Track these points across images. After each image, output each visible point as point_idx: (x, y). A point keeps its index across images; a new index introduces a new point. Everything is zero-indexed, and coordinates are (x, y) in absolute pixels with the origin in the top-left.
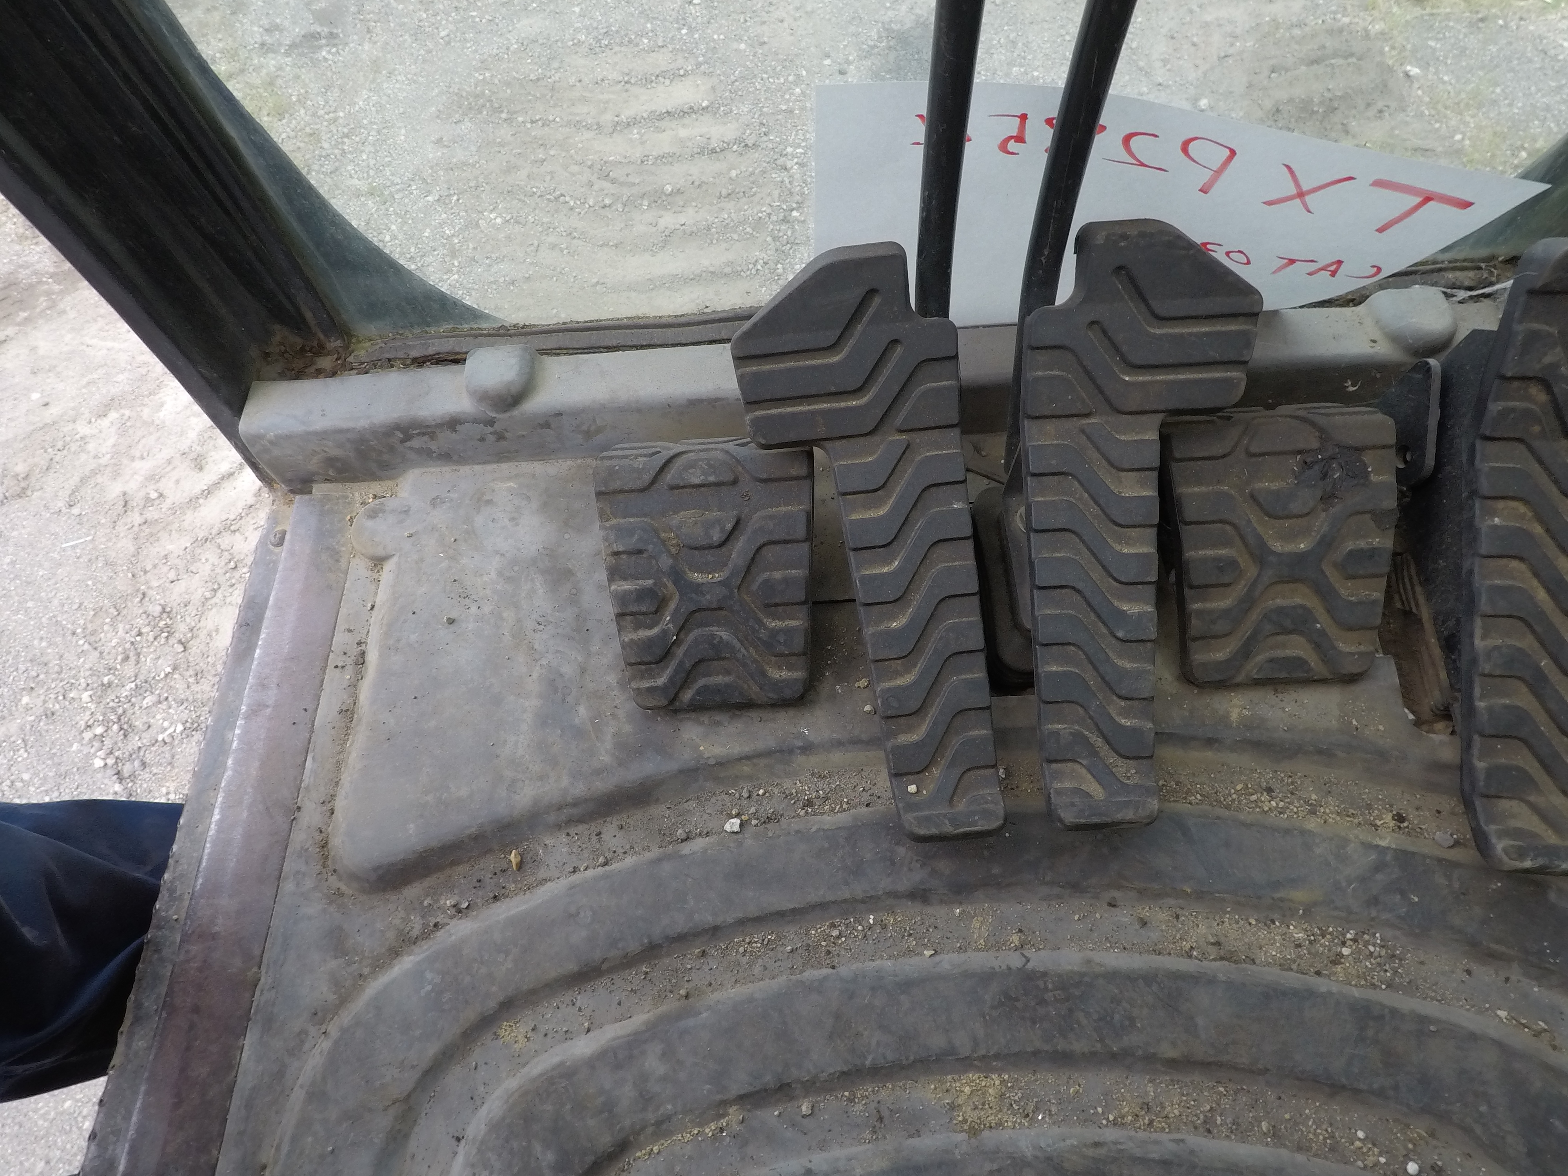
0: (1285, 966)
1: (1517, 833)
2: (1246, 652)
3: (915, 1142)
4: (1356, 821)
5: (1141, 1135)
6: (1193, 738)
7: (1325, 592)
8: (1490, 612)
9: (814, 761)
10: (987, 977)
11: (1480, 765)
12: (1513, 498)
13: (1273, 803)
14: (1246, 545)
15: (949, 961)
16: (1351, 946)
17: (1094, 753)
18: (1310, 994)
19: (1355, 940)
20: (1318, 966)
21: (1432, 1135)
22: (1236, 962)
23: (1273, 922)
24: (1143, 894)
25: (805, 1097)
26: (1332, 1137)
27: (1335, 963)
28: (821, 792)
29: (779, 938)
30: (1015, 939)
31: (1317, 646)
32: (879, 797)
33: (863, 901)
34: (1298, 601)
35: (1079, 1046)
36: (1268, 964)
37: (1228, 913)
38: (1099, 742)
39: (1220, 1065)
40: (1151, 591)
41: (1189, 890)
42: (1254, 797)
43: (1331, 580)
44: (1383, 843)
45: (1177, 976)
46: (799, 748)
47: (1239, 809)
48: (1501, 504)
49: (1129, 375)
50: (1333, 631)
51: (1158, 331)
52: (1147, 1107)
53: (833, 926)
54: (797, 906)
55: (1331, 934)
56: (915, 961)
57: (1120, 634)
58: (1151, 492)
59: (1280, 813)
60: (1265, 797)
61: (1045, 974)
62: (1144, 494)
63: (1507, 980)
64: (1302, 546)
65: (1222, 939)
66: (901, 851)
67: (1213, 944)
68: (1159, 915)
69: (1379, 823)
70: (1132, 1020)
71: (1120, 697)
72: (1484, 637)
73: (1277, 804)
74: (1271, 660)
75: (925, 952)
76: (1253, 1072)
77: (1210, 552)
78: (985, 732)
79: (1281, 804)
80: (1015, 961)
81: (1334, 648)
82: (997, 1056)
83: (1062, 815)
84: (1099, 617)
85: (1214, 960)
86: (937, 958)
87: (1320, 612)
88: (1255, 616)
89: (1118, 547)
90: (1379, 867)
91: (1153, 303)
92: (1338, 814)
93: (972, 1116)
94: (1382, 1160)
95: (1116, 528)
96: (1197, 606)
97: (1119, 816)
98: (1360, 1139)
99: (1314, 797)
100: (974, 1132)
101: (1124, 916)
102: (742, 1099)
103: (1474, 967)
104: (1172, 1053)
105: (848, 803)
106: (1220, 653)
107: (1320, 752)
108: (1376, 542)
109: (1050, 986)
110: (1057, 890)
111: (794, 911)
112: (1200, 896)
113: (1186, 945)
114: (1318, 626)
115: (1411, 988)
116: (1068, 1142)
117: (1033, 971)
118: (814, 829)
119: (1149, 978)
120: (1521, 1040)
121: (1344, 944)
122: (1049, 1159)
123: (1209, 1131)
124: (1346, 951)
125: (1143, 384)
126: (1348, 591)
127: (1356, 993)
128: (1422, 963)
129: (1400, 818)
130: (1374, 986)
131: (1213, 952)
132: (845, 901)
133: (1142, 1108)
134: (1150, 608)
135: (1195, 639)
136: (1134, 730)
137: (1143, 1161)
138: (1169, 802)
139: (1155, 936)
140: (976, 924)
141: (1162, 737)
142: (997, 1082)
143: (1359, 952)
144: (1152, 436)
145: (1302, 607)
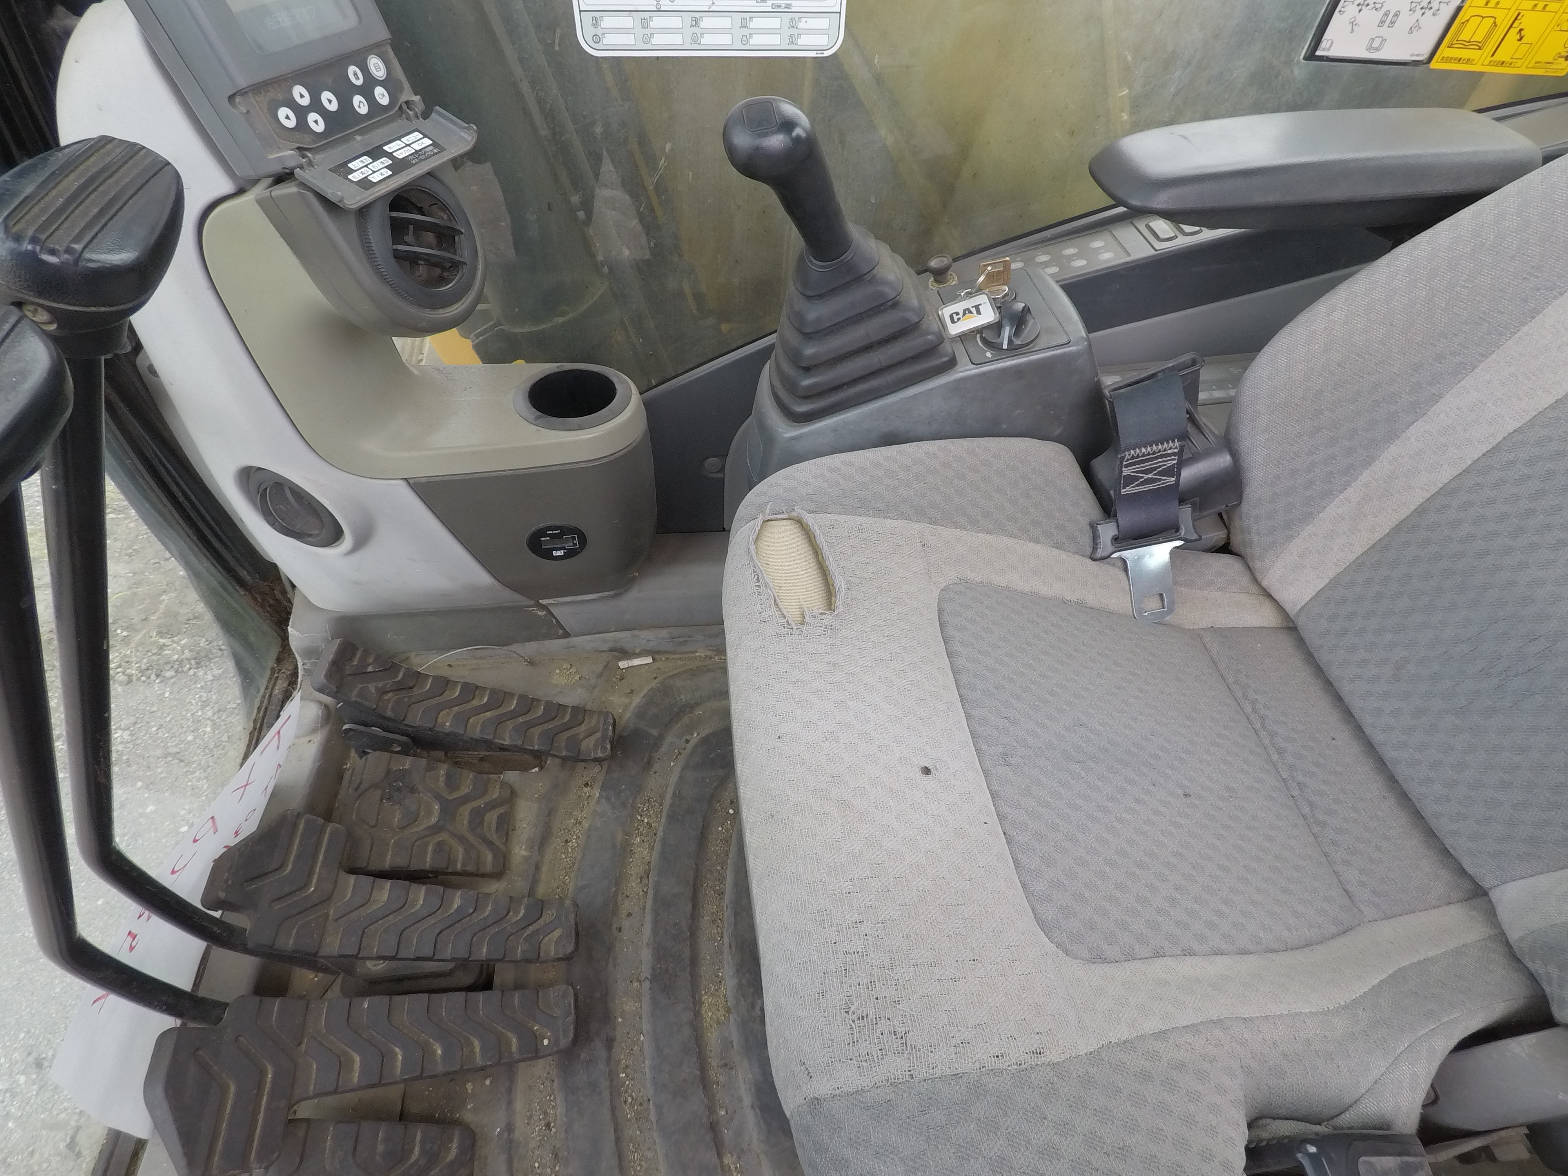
0: (652, 848)
1: (596, 746)
2: (490, 844)
3: (735, 1043)
4: (586, 804)
5: (726, 925)
6: (534, 876)
7: (465, 800)
8: (493, 736)
9: (520, 1122)
10: (654, 1001)
11: (564, 753)
12: (438, 716)
13: (574, 841)
14: (430, 835)
15: (646, 1026)
16: (644, 818)
17: (537, 932)
18: (664, 840)
19: (641, 816)
20: (652, 834)
21: (719, 801)
22: (650, 870)
23: (631, 850)
24: (615, 913)
25: (717, 1113)
26: (721, 840)
27: (651, 827)
28: (541, 1117)
29: (631, 1140)
30: (636, 984)
31: (494, 807)
32: (549, 1073)
33: (612, 1081)
34: (467, 813)
35: (687, 952)
36: (651, 856)
37: (626, 871)
38: (531, 928)
39: (694, 884)
40: (449, 891)
41: (614, 889)
42: (570, 850)
43: (459, 796)
44: (598, 795)
45: (655, 899)
46: (509, 1134)
47: (575, 858)
48: (440, 720)
49: (311, 888)
50: (486, 799)
51: (290, 867)
52: (714, 921)
53: (625, 1102)
54: (612, 1128)
55: (638, 825)
56: (646, 1046)
57: (471, 911)
58: (388, 884)
59: (579, 838)
60: (570, 844)
61: (653, 969)
62: (388, 888)
63: (659, 759)
64: (437, 807)
65: (639, 876)
66: (583, 1055)
67: (641, 881)
68: (626, 906)
69: (588, 795)
70: (676, 924)
71: (507, 915)
72: (505, 740)
73: (574, 839)
74: (497, 830)
75: (641, 1039)
76: (697, 870)
77: (429, 856)
78: (517, 996)
79: (575, 837)
80: (646, 985)
81: (495, 799)
82: (693, 997)
83: (569, 951)
84: (458, 921)
85: (648, 881)
86: (644, 1032)
87: (475, 804)
88: (470, 837)
89: (418, 907)
90: (608, 799)
91: (272, 868)
92: (582, 811)
93: (722, 1012)
94: (729, 822)
95: (406, 906)
96: (459, 866)
97: (572, 921)
98: (722, 830)
99: (572, 821)
100: (728, 1011)
101: (626, 924)
102: (720, 1155)
103: (653, 770)
104: (690, 905)
105: (550, 1096)
106: (489, 857)
107: (549, 814)
108: (442, 772)
109: (659, 966)
110: (611, 960)
111: (616, 1130)
112: (617, 884)
113: (641, 893)
114: (482, 806)
115: (662, 797)
116: (730, 960)
117: (651, 975)
118: (565, 1120)
119: (656, 914)
120: (682, 760)
121: (643, 821)
122: (737, 970)
123: (722, 893)
124: (646, 820)
125: (319, 880)
126: (465, 790)
127: (664, 820)
128: (652, 790)
129: (586, 785)
130: (661, 811)
131: (645, 881)
132: (611, 1094)
133: (715, 923)
134: (459, 893)
135: (478, 869)
136: (527, 910)
137: (736, 924)
138: (567, 894)
139: (636, 909)
140: (627, 1008)
141: (531, 893)
142: (706, 997)
143: (646, 815)
144: (352, 878)
145: (470, 813)
